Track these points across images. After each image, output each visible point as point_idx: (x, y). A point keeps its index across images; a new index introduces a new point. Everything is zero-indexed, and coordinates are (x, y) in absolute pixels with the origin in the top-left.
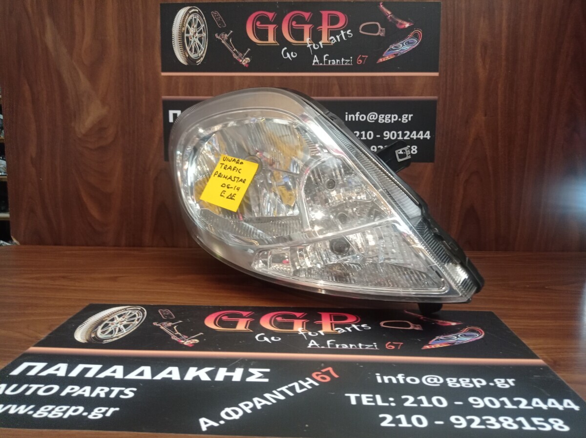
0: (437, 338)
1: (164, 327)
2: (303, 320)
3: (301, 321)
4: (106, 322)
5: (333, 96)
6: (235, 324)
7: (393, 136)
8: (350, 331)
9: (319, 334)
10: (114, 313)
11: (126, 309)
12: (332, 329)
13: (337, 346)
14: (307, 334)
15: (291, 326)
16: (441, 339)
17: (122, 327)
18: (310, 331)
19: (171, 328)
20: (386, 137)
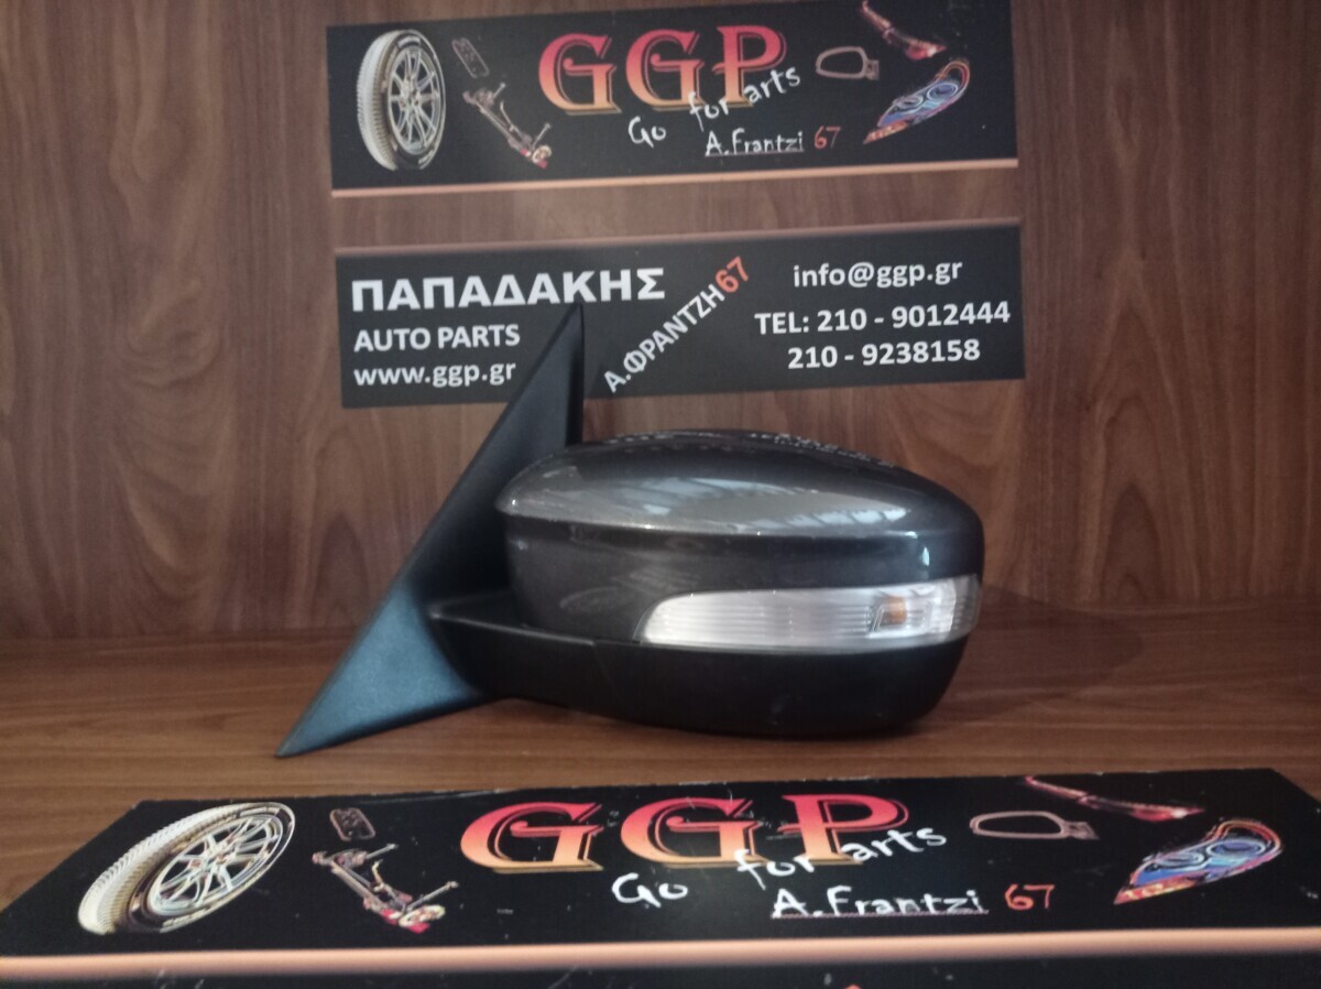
0: (1148, 861)
1: (343, 867)
2: (746, 824)
3: (738, 828)
4: (180, 858)
5: (759, 227)
6: (547, 848)
7: (917, 318)
8: (888, 852)
9: (799, 868)
10: (203, 829)
11: (238, 815)
12: (834, 850)
13: (861, 906)
14: (762, 871)
15: (711, 844)
16: (1160, 867)
17: (222, 872)
18: (771, 859)
19: (363, 870)
20: (900, 322)
